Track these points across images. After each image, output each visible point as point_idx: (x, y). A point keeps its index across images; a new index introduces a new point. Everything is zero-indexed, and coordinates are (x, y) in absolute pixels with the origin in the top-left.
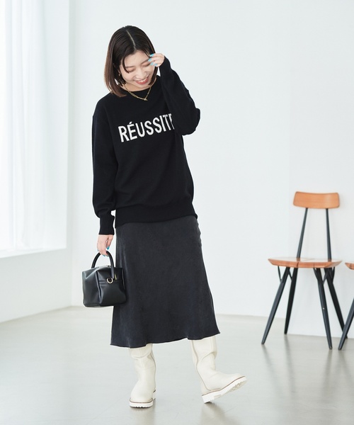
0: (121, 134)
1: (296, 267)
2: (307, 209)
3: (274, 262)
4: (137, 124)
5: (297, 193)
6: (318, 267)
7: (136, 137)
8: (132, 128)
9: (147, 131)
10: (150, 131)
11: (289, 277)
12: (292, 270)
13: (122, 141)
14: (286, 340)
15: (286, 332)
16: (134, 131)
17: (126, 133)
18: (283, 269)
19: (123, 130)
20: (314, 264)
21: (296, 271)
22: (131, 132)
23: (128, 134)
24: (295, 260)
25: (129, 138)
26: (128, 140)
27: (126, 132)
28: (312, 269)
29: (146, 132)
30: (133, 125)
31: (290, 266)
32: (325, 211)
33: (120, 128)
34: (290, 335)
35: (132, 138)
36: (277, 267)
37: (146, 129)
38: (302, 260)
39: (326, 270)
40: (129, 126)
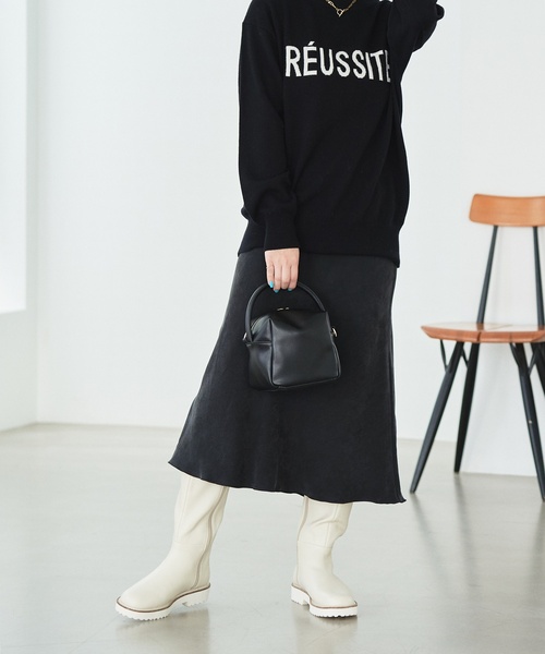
0: (289, 61)
1: (475, 340)
2: (496, 228)
3: (433, 333)
4: (321, 49)
5: (477, 197)
6: (520, 340)
7: (314, 73)
8: (311, 54)
9: (339, 69)
10: (344, 69)
11: (462, 361)
12: (467, 348)
13: (288, 74)
14: (458, 483)
15: (457, 468)
16: (314, 60)
17: (298, 61)
18: (450, 346)
19: (293, 55)
20: (510, 335)
21: (475, 348)
22: (307, 61)
23: (301, 64)
24: (473, 328)
25: (302, 72)
26: (298, 74)
27: (298, 59)
28: (508, 345)
29: (335, 70)
30: (315, 49)
31: (463, 339)
32: (530, 231)
33: (289, 49)
34: (466, 474)
35: (307, 73)
36: (438, 341)
37: (336, 64)
38: (487, 328)
39: (534, 346)
40: (306, 49)
